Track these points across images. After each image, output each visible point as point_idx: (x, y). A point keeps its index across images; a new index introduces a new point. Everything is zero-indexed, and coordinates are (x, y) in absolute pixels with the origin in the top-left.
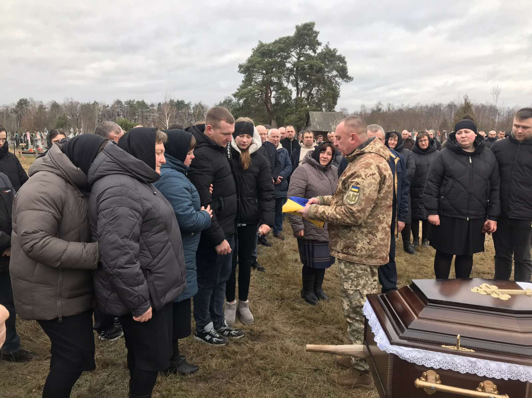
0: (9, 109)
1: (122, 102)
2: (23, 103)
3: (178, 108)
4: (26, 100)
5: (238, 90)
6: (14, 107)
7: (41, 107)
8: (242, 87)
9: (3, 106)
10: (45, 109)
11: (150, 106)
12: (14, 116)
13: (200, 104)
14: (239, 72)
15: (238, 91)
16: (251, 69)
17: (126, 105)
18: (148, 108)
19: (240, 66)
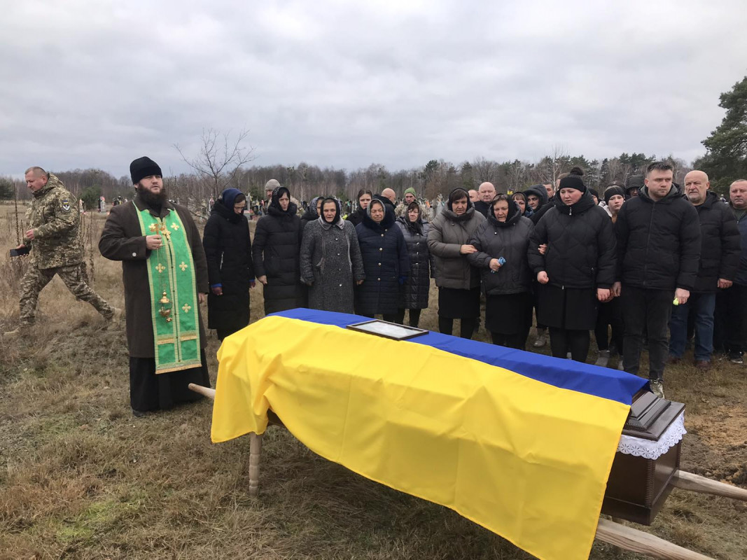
0: (417, 174)
1: (552, 160)
2: (432, 165)
3: (634, 166)
4: (436, 162)
5: (713, 133)
6: (422, 171)
7: (452, 170)
8: (720, 130)
9: (412, 170)
10: (455, 172)
11: (592, 164)
12: (421, 181)
13: (670, 158)
14: (720, 105)
15: (711, 136)
16: (738, 100)
17: (557, 164)
18: (588, 167)
19: (723, 97)
